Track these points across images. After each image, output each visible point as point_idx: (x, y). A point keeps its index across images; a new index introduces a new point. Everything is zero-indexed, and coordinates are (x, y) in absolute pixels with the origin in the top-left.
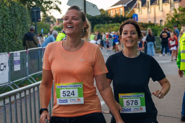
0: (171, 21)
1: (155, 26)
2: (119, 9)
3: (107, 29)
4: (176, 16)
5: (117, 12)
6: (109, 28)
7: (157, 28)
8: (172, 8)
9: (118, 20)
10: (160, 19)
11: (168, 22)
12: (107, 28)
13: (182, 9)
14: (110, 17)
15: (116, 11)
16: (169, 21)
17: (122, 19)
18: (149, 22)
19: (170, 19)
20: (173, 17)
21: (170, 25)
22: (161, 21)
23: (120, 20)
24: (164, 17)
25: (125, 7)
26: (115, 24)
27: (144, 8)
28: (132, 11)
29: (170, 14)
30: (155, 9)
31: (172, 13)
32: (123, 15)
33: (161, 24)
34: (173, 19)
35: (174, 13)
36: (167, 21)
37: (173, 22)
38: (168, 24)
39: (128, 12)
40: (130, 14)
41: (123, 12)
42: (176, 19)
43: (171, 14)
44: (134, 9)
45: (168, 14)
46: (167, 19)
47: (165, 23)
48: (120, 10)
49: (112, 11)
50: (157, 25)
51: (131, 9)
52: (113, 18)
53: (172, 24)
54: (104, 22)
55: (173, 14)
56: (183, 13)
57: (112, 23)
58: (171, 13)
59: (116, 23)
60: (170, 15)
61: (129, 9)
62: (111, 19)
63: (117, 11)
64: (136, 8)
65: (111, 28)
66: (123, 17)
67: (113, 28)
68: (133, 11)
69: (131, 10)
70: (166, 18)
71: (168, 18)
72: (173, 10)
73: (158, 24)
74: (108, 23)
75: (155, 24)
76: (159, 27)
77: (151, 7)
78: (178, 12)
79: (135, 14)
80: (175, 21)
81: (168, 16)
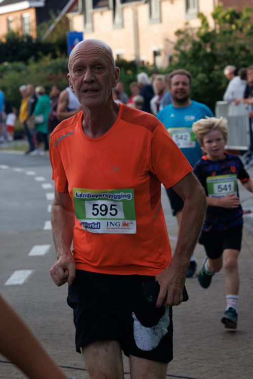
0: (190, 55)
2: (18, 15)
4: (207, 38)
5: (14, 26)
8: (193, 11)
9: (16, 52)
10: (155, 48)
11: (180, 58)
15: (8, 22)
16: (183, 55)
17: (29, 48)
18: (118, 56)
19: (188, 48)
20: (197, 39)
22: (156, 54)
24: (168, 40)
25: (38, 10)
27: (102, 13)
28: (60, 22)
29: (186, 30)
30: (136, 14)
31: (192, 29)
32: (33, 35)
33: (155, 63)
34: (197, 47)
35: (200, 28)
36: (176, 55)
37: (196, 56)
38: (179, 65)
39: (50, 25)
40: (54, 30)
41: (34, 24)
42: (206, 47)
43: (190, 33)
44: (69, 15)
45: (179, 33)
46: (176, 48)
47: (171, 59)
48: (22, 19)
51: (57, 15)
53: (191, 64)
55: (196, 31)
56: (227, 26)
58: (188, 26)
60: (187, 36)
61: (53, 16)
63: (11, 22)
64: (76, 11)
66: (34, 41)
68: (64, 22)
69: (58, 19)
70: (172, 43)
71: (180, 43)
72: (196, 16)
75: (139, 65)
77: (123, 9)
78: (211, 23)
79: (76, 33)
80: (201, 53)
81: (182, 36)
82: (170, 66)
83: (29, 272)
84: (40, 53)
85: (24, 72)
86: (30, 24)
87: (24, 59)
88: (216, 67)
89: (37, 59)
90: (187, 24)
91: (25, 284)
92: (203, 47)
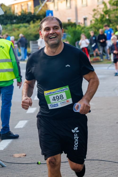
0: (99, 20)
1: (78, 27)
2: (26, 3)
3: (11, 32)
4: (107, 12)
5: (24, 8)
6: (13, 30)
7: (80, 29)
8: (100, 1)
9: (25, 19)
10: (84, 17)
11: (95, 21)
12: (10, 30)
13: (114, 2)
14: (14, 14)
15: (22, 6)
16: (97, 20)
17: (31, 17)
18: (69, 20)
19: (98, 17)
20: (103, 13)
21: (98, 25)
22: (85, 19)
23: (28, 18)
24: (90, 14)
26: (21, 25)
27: (61, 2)
28: (44, 6)
29: (97, 9)
30: (76, 2)
31: (100, 8)
32: (32, 11)
33: (84, 23)
34: (102, 16)
35: (103, 8)
36: (93, 20)
37: (102, 20)
38: (95, 24)
39: (39, 7)
40: (41, 9)
42: (106, 16)
43: (99, 10)
44: (48, 3)
45: (94, 10)
46: (93, 17)
47: (91, 22)
48: (28, 5)
49: (16, 6)
50: (79, 26)
51: (42, 3)
52: (18, 15)
53: (100, 24)
54: (5, 23)
55: (102, 10)
56: (115, 7)
57: (17, 23)
58: (98, 7)
59: (23, 23)
60: (98, 11)
61: (41, 3)
62: (16, 17)
64: (50, 1)
65: (16, 30)
66: (33, 14)
67: (18, 30)
70: (92, 15)
71: (95, 15)
72: (101, 3)
73: (81, 23)
74: (12, 23)
75: (78, 24)
76: (83, 28)
78: (109, 6)
79: (50, 11)
80: (104, 19)
81: (96, 12)
82: (91, 25)
83: (26, 122)
84: (35, 19)
85: (28, 28)
86: (31, 7)
87: (28, 22)
88: (111, 25)
89: (34, 22)
90: (98, 6)
91: (24, 128)
92: (105, 17)
